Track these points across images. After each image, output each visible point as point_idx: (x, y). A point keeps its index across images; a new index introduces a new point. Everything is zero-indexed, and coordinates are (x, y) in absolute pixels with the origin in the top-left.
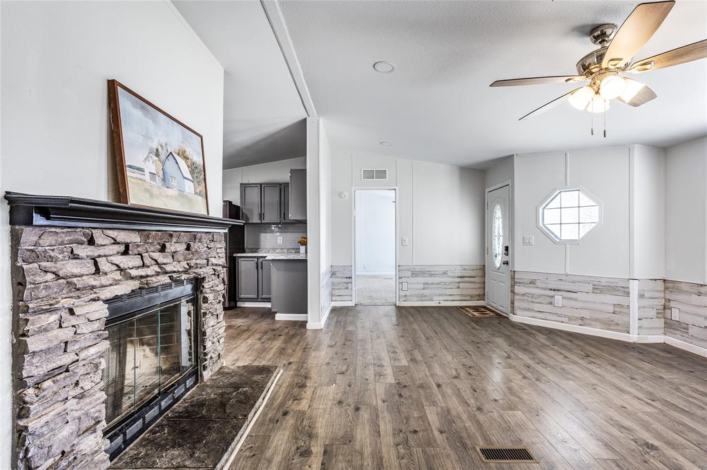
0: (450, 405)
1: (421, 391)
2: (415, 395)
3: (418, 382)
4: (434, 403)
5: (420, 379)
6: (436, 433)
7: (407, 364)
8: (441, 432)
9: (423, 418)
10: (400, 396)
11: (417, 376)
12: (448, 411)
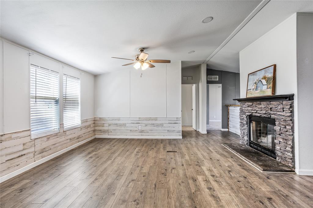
0: (180, 159)
1: (190, 163)
2: (193, 162)
3: (191, 167)
4: (186, 160)
5: (191, 168)
6: (187, 154)
7: (198, 176)
8: (185, 155)
9: (190, 157)
10: (198, 162)
11: (192, 170)
12: (182, 158)
